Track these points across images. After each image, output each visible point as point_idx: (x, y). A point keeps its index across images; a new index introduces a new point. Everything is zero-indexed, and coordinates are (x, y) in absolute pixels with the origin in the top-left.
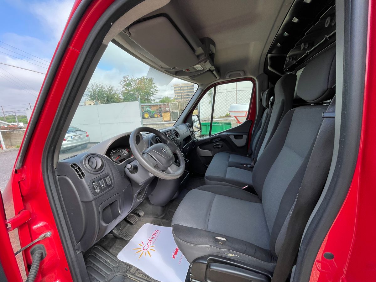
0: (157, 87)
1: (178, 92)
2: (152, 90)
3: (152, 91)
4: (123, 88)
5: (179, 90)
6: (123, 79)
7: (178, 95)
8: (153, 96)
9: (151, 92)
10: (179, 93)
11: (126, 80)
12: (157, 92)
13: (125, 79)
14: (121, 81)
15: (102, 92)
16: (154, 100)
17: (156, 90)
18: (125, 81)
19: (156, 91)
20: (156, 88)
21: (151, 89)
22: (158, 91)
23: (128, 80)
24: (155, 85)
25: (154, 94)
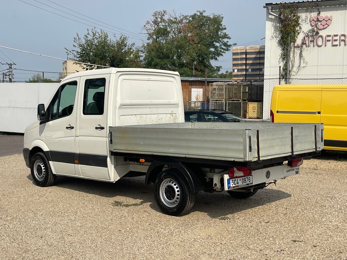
0: (229, 38)
1: (240, 62)
2: (217, 44)
3: (216, 48)
4: (148, 39)
5: (241, 59)
6: (153, 19)
7: (240, 68)
8: (216, 59)
9: (212, 50)
10: (242, 65)
11: (159, 20)
12: (228, 50)
13: (156, 18)
14: (148, 23)
15: (103, 47)
16: (218, 69)
17: (225, 44)
18: (156, 22)
19: (225, 48)
20: (225, 40)
21: (214, 43)
22: (230, 46)
23: (163, 20)
24: (224, 31)
25: (219, 55)
